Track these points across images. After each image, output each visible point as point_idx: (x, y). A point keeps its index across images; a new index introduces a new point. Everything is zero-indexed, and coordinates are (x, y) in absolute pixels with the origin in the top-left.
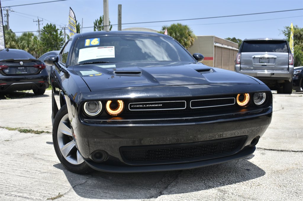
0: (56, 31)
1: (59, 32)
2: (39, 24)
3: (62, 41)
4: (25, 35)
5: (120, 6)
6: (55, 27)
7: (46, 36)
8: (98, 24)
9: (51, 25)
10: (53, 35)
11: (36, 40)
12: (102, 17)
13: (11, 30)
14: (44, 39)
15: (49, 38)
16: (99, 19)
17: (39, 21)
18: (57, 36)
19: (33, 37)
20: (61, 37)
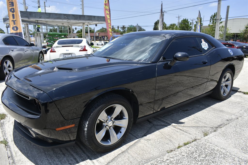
0: (188, 23)
1: (190, 23)
2: (179, 19)
3: (191, 28)
4: (171, 25)
5: (228, 7)
6: (188, 20)
7: (182, 25)
8: (213, 18)
9: (185, 19)
10: (186, 25)
11: (177, 28)
12: (216, 13)
13: (164, 22)
14: (181, 27)
15: (184, 26)
16: (214, 14)
17: (179, 17)
18: (188, 25)
19: (175, 26)
20: (190, 26)
